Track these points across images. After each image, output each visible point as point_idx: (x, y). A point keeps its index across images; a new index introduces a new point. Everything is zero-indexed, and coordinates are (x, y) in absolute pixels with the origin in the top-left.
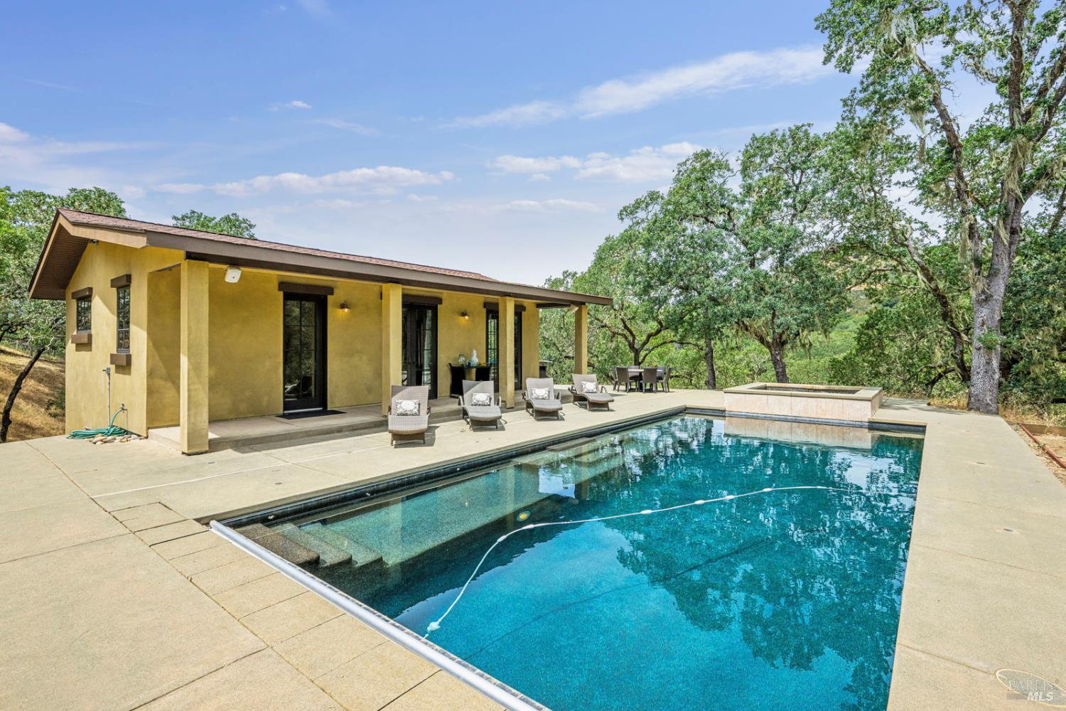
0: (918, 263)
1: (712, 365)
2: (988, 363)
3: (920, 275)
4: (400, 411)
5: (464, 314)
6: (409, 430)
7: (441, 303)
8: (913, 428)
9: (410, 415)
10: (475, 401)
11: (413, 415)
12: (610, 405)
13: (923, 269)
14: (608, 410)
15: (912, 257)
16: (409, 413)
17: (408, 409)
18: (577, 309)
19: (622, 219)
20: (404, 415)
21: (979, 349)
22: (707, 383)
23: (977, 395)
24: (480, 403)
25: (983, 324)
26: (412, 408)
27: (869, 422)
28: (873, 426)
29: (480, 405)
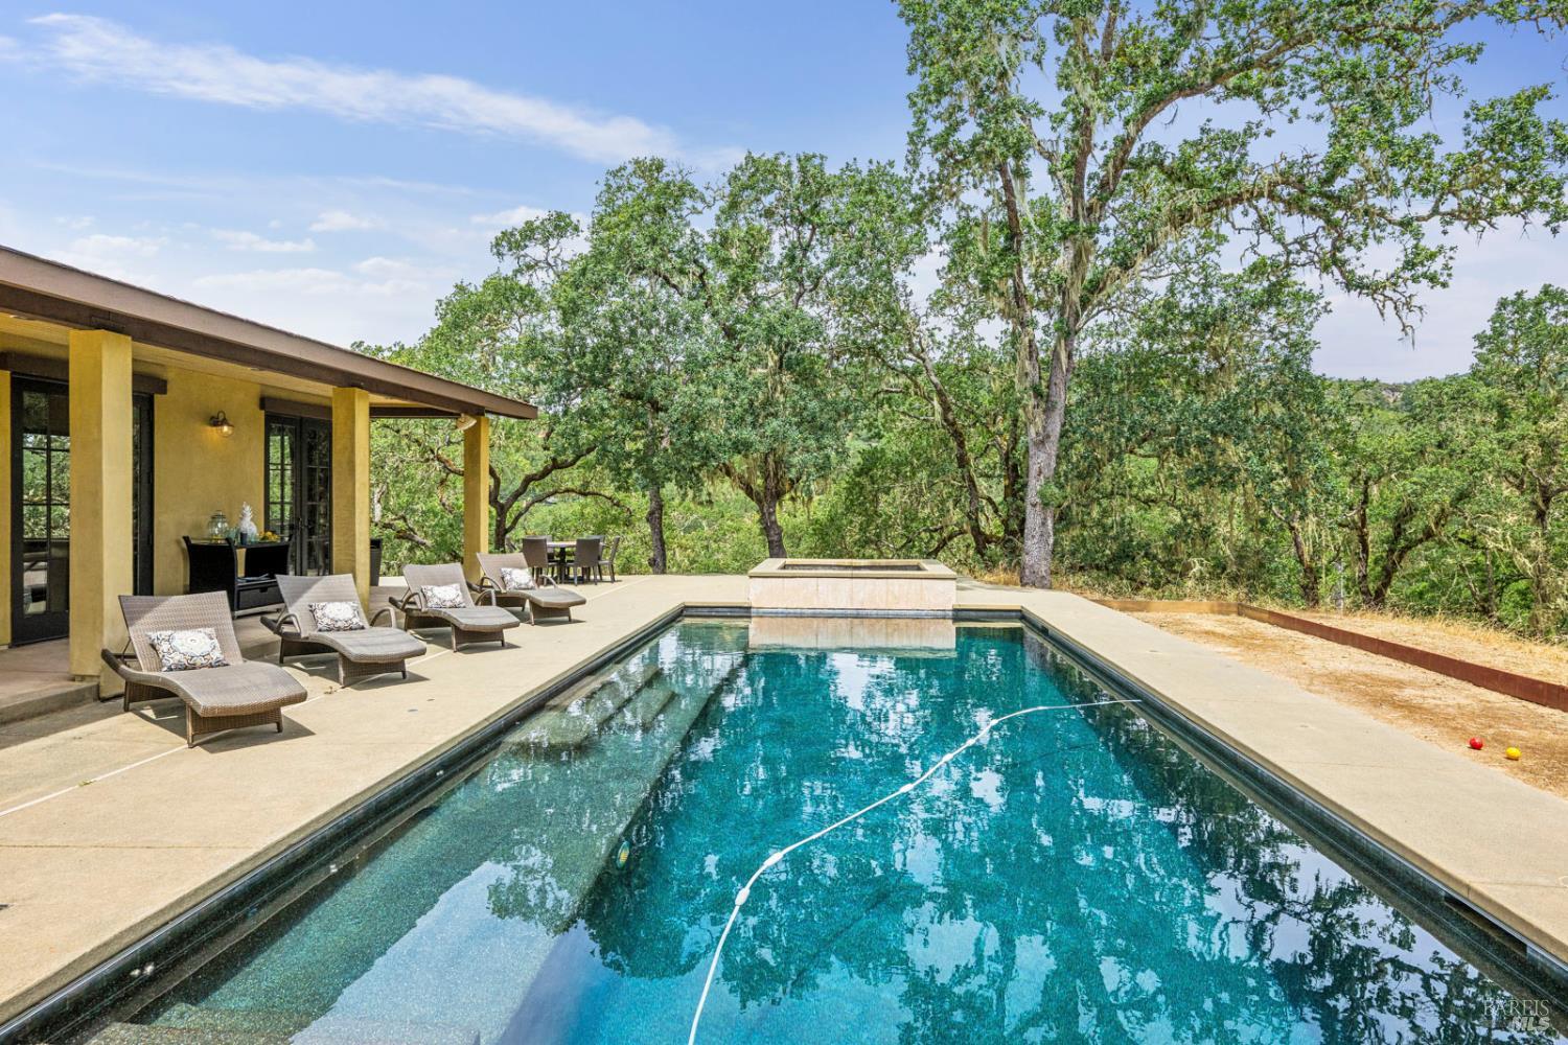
0: (936, 386)
1: (661, 532)
2: (1044, 524)
3: (936, 403)
4: (176, 658)
5: (216, 421)
6: (245, 703)
7: (164, 391)
8: (1004, 614)
9: (202, 666)
10: (326, 621)
11: (211, 666)
12: (575, 612)
13: (940, 393)
14: (570, 621)
15: (929, 376)
16: (199, 661)
17: (197, 652)
18: (472, 422)
19: (499, 254)
20: (186, 668)
21: (1034, 505)
22: (653, 563)
23: (1032, 566)
24: (339, 624)
25: (1040, 473)
26: (207, 648)
27: (954, 610)
28: (959, 615)
29: (339, 629)
